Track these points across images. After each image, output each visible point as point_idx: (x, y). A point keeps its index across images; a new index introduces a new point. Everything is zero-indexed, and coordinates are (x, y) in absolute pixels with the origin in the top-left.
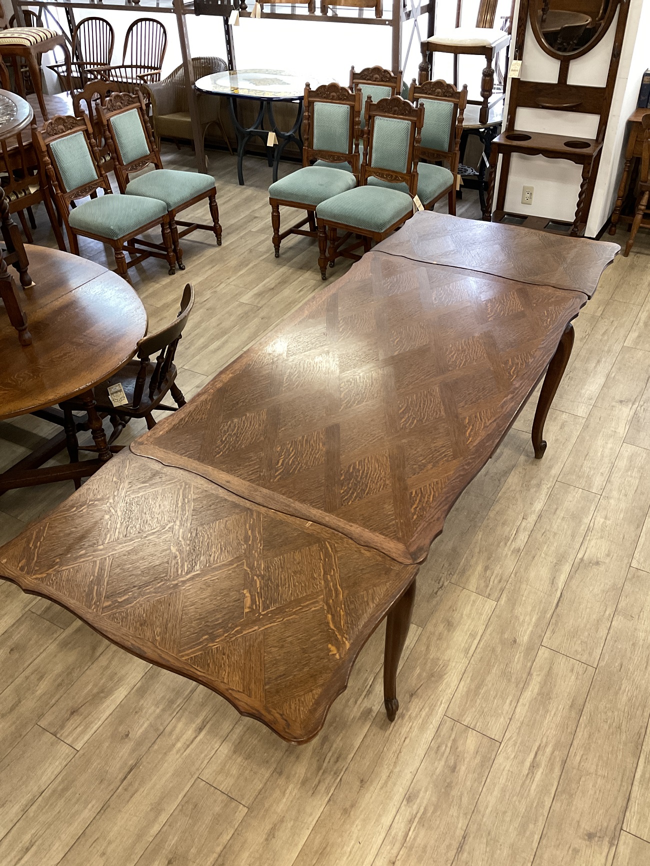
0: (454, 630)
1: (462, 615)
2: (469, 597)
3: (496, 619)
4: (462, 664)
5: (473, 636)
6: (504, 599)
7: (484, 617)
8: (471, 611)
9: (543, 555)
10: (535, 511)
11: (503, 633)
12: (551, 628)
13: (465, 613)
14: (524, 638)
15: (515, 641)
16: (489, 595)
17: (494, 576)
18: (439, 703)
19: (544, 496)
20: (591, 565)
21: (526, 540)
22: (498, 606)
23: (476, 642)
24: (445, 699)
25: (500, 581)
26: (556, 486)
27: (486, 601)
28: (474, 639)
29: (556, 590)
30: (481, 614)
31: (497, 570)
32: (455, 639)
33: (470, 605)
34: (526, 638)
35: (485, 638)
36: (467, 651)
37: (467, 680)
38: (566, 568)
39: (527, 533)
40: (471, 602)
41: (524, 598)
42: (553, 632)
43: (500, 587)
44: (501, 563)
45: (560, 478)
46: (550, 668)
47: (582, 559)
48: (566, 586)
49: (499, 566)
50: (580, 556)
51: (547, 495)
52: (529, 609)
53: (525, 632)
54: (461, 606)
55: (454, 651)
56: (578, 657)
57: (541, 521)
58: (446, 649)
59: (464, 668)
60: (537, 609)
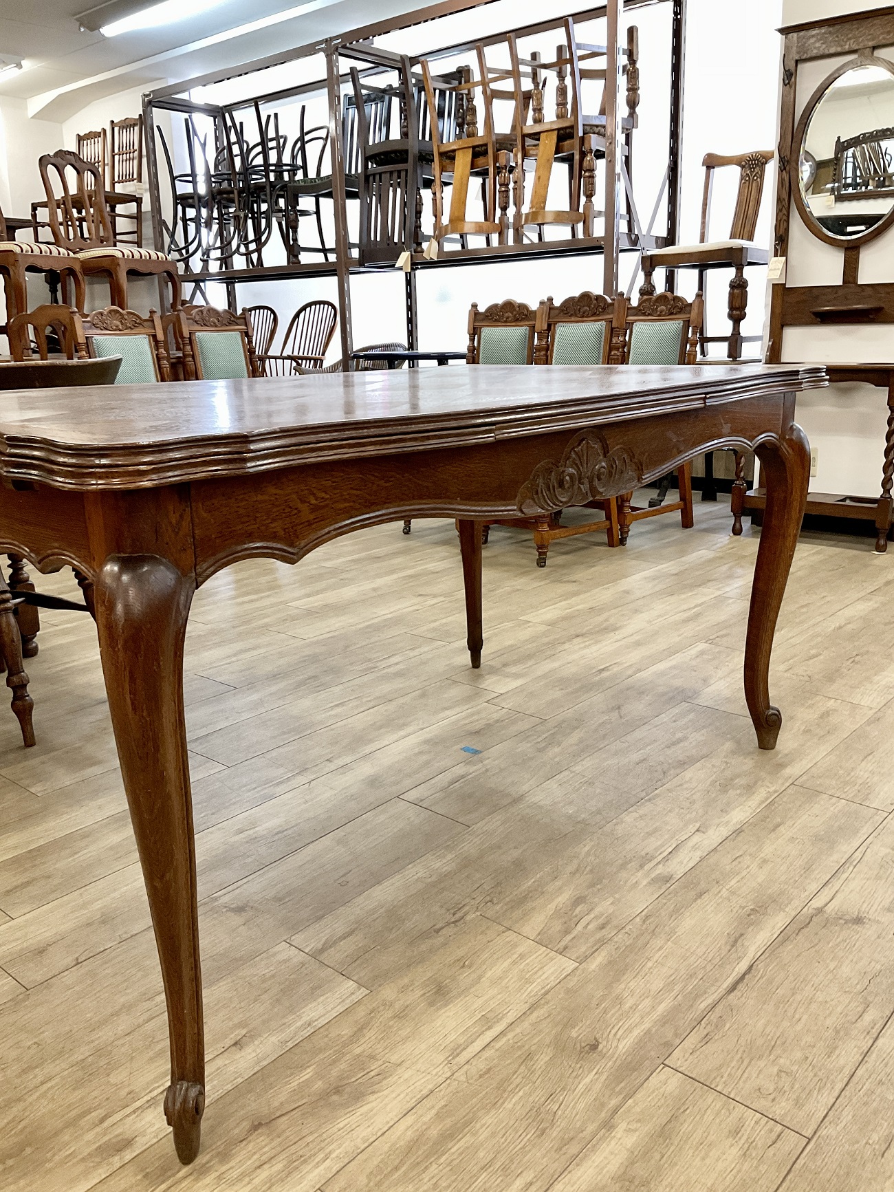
0: (446, 1005)
1: (480, 977)
2: (515, 946)
3: (562, 995)
4: (429, 1077)
5: (487, 1021)
6: (600, 959)
7: (535, 988)
8: (506, 972)
9: (724, 893)
10: (728, 822)
11: (568, 1024)
12: (701, 1031)
13: (489, 974)
14: (621, 1043)
15: (594, 1047)
16: (565, 948)
17: (592, 916)
18: (321, 1155)
19: (757, 802)
20: (842, 921)
21: (691, 865)
22: (579, 972)
23: (489, 1036)
24: (340, 1150)
25: (602, 927)
26: (789, 791)
27: (552, 959)
28: (489, 1028)
29: (740, 959)
30: (528, 982)
31: (604, 906)
32: (438, 1023)
33: (509, 960)
34: (625, 1045)
35: (518, 1030)
36: (456, 1051)
37: (427, 1114)
38: (777, 922)
39: (697, 855)
40: (516, 956)
41: (650, 964)
42: (707, 1039)
43: (598, 936)
44: (617, 896)
45: (801, 780)
46: (673, 1118)
47: (820, 911)
48: (766, 954)
49: (611, 900)
50: (817, 903)
51: (763, 802)
52: (657, 984)
53: (630, 1030)
54: (484, 962)
55: (423, 1046)
56: (761, 1104)
57: (740, 838)
58: (405, 1040)
59: (430, 1087)
60: (677, 988)
